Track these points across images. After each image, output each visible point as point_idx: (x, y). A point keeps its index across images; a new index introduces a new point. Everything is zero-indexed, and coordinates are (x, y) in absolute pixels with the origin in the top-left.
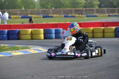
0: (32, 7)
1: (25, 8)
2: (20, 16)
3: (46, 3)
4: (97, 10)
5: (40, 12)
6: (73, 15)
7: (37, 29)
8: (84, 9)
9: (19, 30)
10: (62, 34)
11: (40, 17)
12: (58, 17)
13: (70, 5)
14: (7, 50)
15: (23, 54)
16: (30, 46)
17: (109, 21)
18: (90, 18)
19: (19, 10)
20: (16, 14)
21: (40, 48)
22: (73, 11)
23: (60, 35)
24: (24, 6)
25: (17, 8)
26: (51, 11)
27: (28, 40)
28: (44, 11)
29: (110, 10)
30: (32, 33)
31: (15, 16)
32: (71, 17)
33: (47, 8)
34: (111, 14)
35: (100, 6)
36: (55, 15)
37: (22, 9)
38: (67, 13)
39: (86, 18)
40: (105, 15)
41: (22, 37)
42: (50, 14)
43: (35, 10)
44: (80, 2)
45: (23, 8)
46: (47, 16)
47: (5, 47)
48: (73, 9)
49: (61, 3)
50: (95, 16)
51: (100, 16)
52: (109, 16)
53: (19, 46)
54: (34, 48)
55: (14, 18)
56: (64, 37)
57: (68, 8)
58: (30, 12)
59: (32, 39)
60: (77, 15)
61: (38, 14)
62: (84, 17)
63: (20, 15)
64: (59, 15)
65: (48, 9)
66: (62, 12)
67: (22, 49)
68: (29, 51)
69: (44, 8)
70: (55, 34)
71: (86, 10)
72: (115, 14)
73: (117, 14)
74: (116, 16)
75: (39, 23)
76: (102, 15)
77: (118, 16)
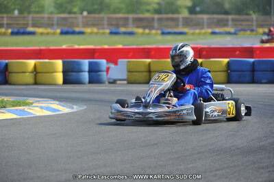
0: (37, 9)
1: (21, 12)
2: (10, 31)
3: (69, 2)
4: (185, 19)
5: (55, 22)
6: (129, 30)
7: (47, 60)
8: (156, 16)
9: (7, 61)
10: (105, 73)
11: (54, 34)
12: (97, 33)
13: (123, 6)
15: (15, 116)
16: (30, 100)
17: (213, 46)
18: (169, 37)
19: (7, 17)
21: (55, 105)
22: (131, 22)
23: (100, 75)
24: (18, 7)
25: (2, 13)
26: (80, 20)
27: (27, 84)
28: (65, 19)
29: (215, 21)
30: (35, 71)
32: (125, 33)
33: (70, 13)
34: (217, 30)
35: (192, 10)
36: (88, 30)
37: (13, 13)
38: (118, 26)
39: (160, 38)
40: (203, 31)
41: (14, 78)
42: (78, 27)
43: (43, 18)
45: (16, 12)
46: (71, 30)
48: (131, 16)
50: (181, 33)
51: (193, 34)
52: (213, 33)
53: (6, 99)
54: (42, 105)
56: (109, 79)
57: (119, 13)
58: (32, 20)
59: (36, 83)
60: (140, 31)
61: (51, 25)
62: (156, 34)
63: (10, 28)
64: (98, 29)
65: (73, 16)
66: (105, 22)
67: (13, 106)
68: (29, 111)
69: (63, 12)
70: (89, 72)
71: (160, 20)
72: (227, 29)
73: (232, 30)
74: (229, 33)
75: (51, 48)
76: (197, 31)
77: (235, 34)
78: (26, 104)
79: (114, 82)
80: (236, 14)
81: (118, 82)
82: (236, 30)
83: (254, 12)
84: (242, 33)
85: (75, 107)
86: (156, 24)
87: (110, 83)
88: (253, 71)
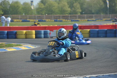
0: (31, 13)
1: (25, 14)
2: (21, 20)
3: (41, 11)
4: (79, 16)
5: (36, 18)
6: (61, 20)
7: (30, 31)
8: (69, 15)
9: (16, 31)
10: (49, 35)
12: (50, 21)
13: (59, 12)
14: (3, 47)
15: (15, 50)
16: (22, 44)
18: (73, 22)
19: (20, 16)
20: (18, 19)
22: (61, 17)
23: (47, 35)
24: (24, 12)
25: (19, 14)
27: (23, 39)
28: (39, 16)
29: (89, 16)
30: (26, 34)
31: (17, 20)
32: (59, 21)
33: (42, 14)
34: (89, 20)
35: (81, 13)
36: (47, 20)
38: (57, 19)
39: (70, 22)
40: (85, 20)
41: (18, 36)
42: (44, 19)
43: (32, 16)
44: (66, 10)
45: (24, 14)
46: (41, 20)
47: (3, 44)
48: (61, 15)
49: (52, 11)
50: (77, 21)
51: (81, 21)
52: (88, 21)
53: (13, 44)
54: (25, 46)
55: (16, 21)
57: (57, 14)
59: (26, 38)
60: (64, 20)
61: (35, 19)
65: (42, 15)
66: (53, 17)
67: (15, 46)
68: (21, 48)
69: (39, 14)
70: (44, 34)
71: (71, 16)
72: (93, 19)
73: (94, 19)
74: (93, 20)
76: (83, 20)
77: (95, 21)
78: (20, 46)
79: (52, 37)
80: (96, 14)
81: (54, 37)
82: (96, 20)
83: (102, 13)
84: (97, 20)
85: (37, 46)
86: (69, 18)
87: (51, 38)
88: (98, 33)
